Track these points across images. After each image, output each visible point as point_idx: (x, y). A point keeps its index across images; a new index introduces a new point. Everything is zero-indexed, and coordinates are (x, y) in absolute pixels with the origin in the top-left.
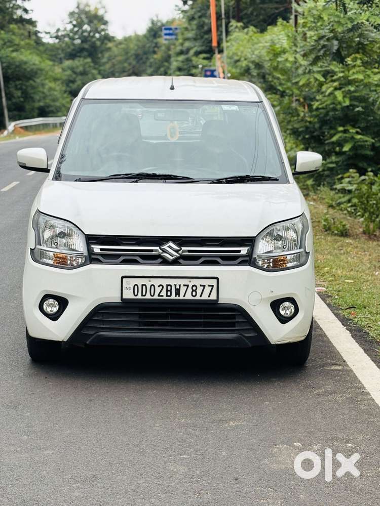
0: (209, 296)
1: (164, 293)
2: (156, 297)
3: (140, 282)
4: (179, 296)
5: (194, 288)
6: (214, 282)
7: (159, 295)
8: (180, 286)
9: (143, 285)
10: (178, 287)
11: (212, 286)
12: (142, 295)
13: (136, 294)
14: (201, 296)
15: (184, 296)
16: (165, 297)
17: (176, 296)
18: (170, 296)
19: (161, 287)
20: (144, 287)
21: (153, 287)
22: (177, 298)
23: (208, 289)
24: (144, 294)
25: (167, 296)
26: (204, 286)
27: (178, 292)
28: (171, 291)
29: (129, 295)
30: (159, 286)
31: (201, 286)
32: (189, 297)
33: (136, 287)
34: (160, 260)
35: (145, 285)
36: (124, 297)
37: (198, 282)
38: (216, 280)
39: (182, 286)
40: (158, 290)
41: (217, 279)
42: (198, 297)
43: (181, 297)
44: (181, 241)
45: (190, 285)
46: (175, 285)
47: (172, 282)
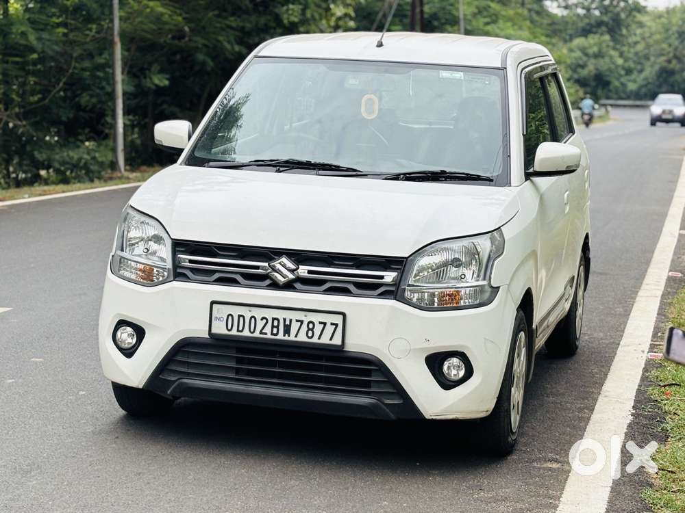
0: (331, 339)
1: (268, 329)
2: (257, 334)
3: (236, 311)
4: (289, 336)
5: (311, 326)
6: (338, 319)
7: (261, 332)
8: (291, 321)
9: (239, 316)
10: (288, 323)
11: (336, 325)
12: (238, 331)
13: (229, 328)
14: (319, 338)
15: (296, 336)
16: (269, 336)
17: (284, 336)
18: (277, 334)
19: (265, 321)
20: (241, 319)
21: (253, 320)
22: (286, 338)
23: (329, 329)
24: (240, 329)
25: (272, 334)
26: (325, 324)
27: (287, 330)
28: (277, 327)
29: (220, 328)
30: (262, 319)
31: (320, 323)
32: (303, 338)
33: (230, 317)
34: (268, 282)
35: (243, 317)
36: (214, 331)
37: (317, 318)
38: (341, 317)
39: (294, 322)
40: (260, 324)
41: (344, 314)
42: (315, 340)
43: (292, 338)
44: (299, 257)
45: (306, 321)
46: (285, 320)
47: (281, 315)
